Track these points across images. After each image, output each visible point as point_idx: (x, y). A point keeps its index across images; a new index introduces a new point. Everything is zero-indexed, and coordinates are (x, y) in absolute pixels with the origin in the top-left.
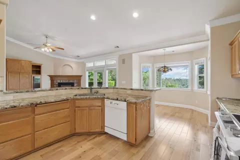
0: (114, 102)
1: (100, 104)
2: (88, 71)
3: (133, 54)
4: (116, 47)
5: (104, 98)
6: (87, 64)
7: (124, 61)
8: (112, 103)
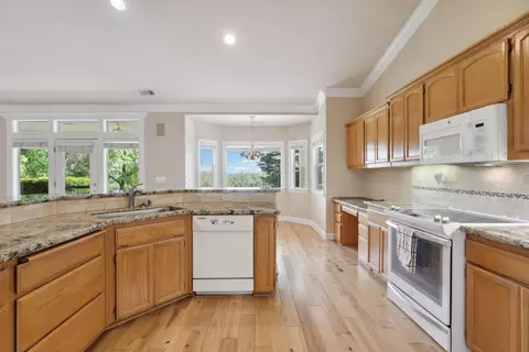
0: (221, 219)
1: (181, 230)
3: (187, 117)
5: (192, 214)
6: (15, 123)
7: (161, 130)
8: (217, 221)
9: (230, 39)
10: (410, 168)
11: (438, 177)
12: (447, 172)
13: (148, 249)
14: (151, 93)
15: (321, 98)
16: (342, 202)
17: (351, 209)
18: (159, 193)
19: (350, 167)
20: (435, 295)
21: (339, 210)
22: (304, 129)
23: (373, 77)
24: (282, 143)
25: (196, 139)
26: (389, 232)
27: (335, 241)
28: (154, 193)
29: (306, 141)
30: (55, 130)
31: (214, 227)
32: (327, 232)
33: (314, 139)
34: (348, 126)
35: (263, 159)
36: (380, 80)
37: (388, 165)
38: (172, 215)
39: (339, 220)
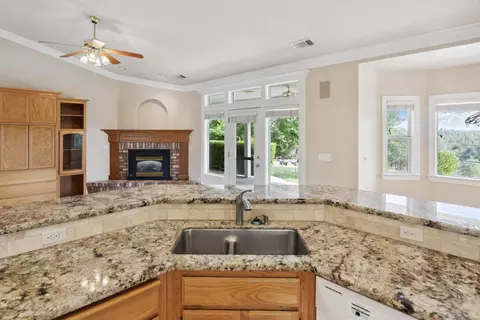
2: (207, 117)
3: (361, 65)
4: (301, 45)
5: (314, 272)
6: (206, 97)
7: (325, 90)
14: (309, 43)
28: (276, 202)
30: (230, 101)
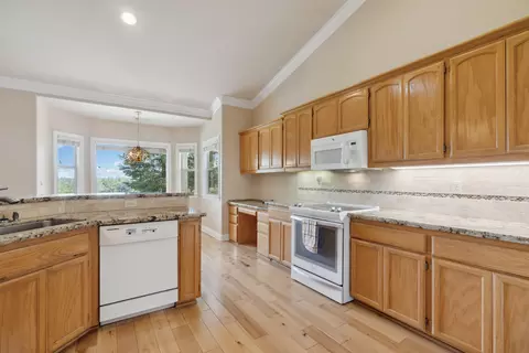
1: (84, 247)
3: (39, 99)
5: (99, 225)
8: (134, 231)
9: (129, 18)
10: (296, 173)
11: (319, 180)
12: (325, 176)
13: (37, 279)
15: (217, 105)
16: (240, 204)
17: (249, 210)
18: (29, 202)
19: (243, 171)
20: (332, 266)
21: (235, 212)
22: (194, 132)
23: (264, 94)
24: (169, 145)
25: (51, 131)
26: (293, 225)
27: (231, 241)
29: (196, 145)
31: (133, 238)
32: (223, 233)
33: (204, 144)
34: (242, 134)
35: (127, 161)
36: (269, 97)
37: (282, 170)
38: (74, 229)
39: (235, 221)
